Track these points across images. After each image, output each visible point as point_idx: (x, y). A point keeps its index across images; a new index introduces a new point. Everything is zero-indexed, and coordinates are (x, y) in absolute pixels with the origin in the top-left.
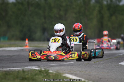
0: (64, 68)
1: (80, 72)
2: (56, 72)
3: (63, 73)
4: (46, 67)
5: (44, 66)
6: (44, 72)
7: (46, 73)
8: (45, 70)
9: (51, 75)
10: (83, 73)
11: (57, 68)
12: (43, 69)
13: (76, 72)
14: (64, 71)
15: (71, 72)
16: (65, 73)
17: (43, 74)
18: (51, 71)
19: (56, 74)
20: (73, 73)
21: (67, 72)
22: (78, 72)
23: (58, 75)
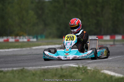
0: (102, 64)
1: (118, 68)
2: (94, 68)
3: (101, 70)
4: (84, 64)
5: (82, 63)
6: (83, 69)
7: (84, 70)
8: (83, 67)
9: (89, 71)
10: (121, 69)
11: (95, 65)
12: (81, 66)
13: (114, 68)
14: (103, 68)
15: (109, 68)
16: (104, 69)
17: (81, 71)
18: (89, 68)
19: (94, 71)
20: (112, 69)
21: (105, 68)
22: (116, 68)
23: (97, 72)
